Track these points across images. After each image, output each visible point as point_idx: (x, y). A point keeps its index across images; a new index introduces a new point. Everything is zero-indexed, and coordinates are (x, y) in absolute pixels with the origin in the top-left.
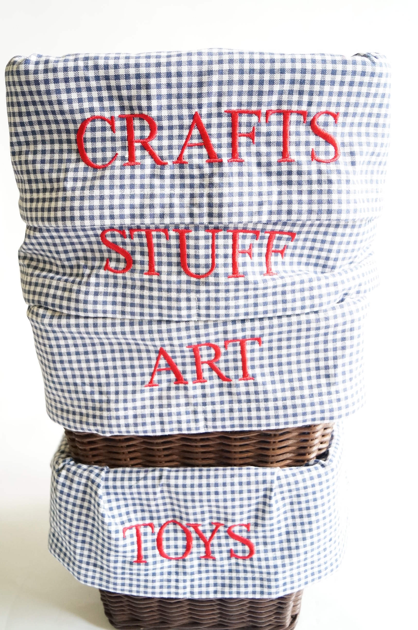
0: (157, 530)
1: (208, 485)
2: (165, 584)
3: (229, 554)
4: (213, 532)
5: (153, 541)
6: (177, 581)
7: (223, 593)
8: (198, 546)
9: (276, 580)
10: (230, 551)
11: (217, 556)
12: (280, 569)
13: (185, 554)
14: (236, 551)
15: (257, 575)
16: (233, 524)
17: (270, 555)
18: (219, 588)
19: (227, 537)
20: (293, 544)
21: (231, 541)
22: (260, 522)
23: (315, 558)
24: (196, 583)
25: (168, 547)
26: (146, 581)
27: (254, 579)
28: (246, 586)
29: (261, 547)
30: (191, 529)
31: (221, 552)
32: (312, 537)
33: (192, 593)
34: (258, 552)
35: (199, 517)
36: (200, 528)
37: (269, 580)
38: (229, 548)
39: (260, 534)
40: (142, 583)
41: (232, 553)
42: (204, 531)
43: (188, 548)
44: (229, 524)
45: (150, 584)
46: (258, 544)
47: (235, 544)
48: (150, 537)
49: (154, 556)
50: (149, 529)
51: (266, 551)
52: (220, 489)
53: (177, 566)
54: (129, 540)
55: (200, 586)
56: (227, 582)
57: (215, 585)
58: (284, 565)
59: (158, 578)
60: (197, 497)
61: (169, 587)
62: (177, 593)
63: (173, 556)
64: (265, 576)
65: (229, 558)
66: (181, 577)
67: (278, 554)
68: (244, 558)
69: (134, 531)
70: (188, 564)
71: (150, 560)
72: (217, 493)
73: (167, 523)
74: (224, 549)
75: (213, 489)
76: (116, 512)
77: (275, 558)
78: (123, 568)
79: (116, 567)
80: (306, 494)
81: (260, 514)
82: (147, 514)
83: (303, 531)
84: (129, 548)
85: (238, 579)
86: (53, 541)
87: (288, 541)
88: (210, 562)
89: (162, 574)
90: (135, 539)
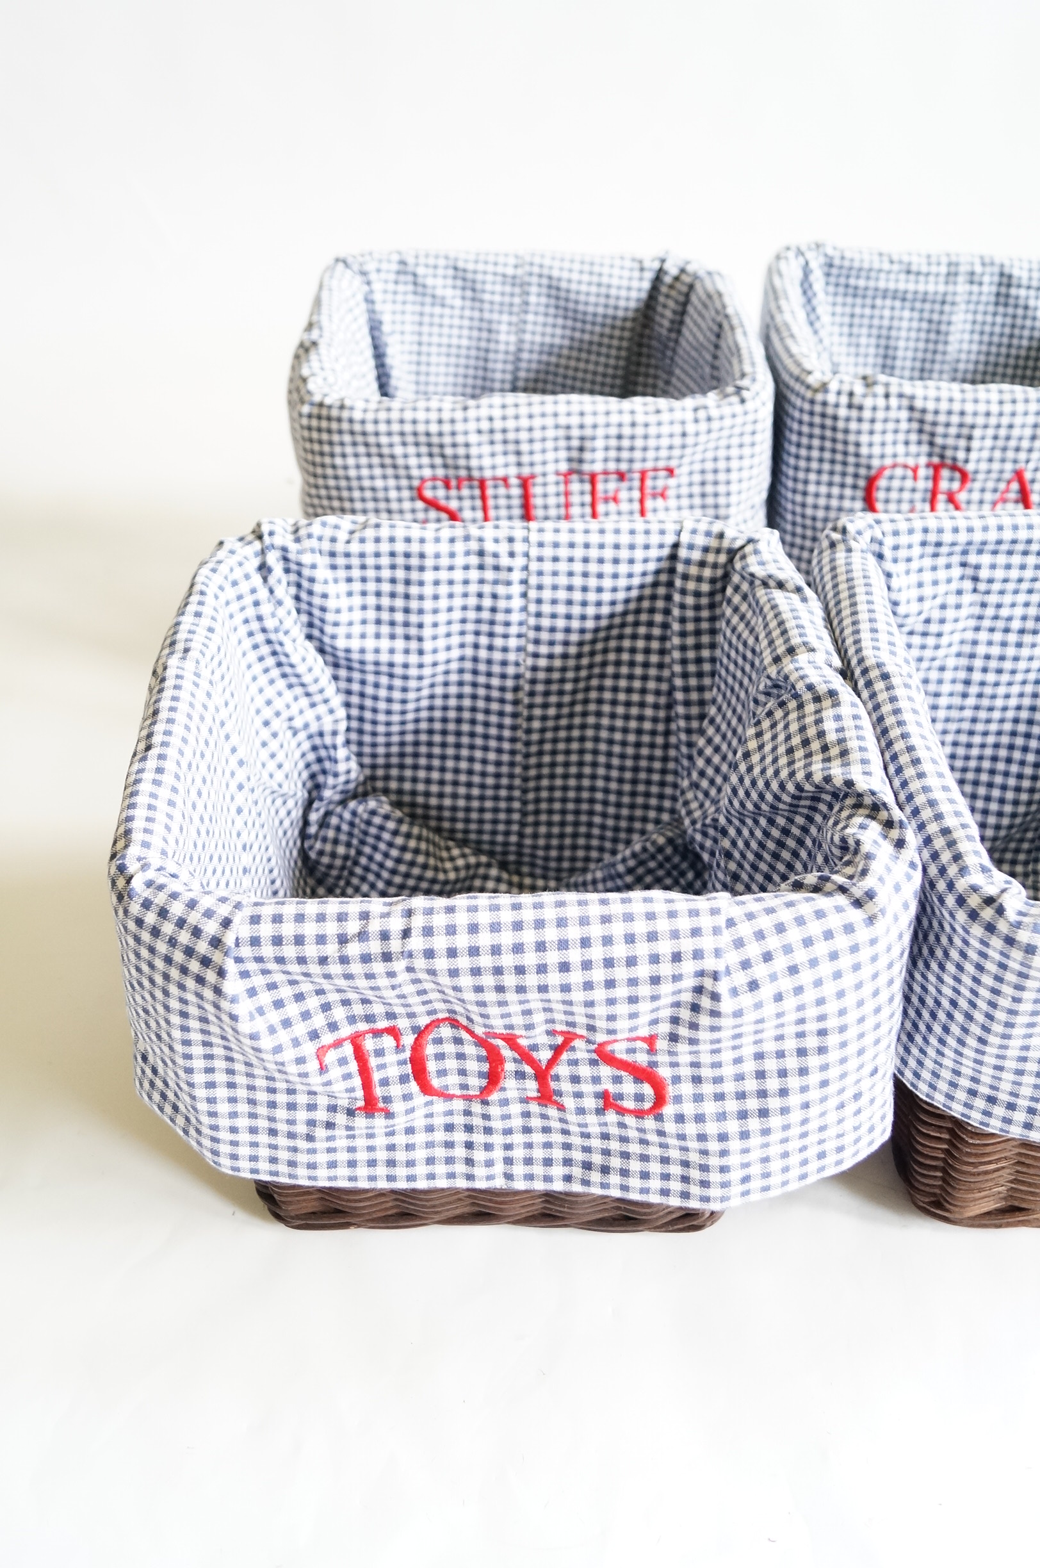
0: (408, 1040)
1: (541, 947)
2: (440, 1153)
3: (601, 1103)
4: (558, 1050)
5: (402, 1063)
6: (469, 1145)
7: (586, 1182)
8: (520, 1075)
9: (723, 1169)
10: (605, 1096)
11: (569, 1103)
12: (734, 1145)
13: (485, 1091)
14: (620, 1097)
15: (674, 1154)
16: (612, 1037)
17: (710, 1108)
18: (577, 1171)
19: (593, 1063)
20: (773, 1084)
21: (606, 1071)
22: (683, 1031)
23: (832, 1117)
24: (519, 1153)
25: (442, 1073)
26: (391, 1148)
27: (665, 1160)
28: (645, 1175)
29: (686, 1089)
30: (500, 1043)
31: (578, 1095)
32: (824, 1068)
33: (509, 1177)
34: (678, 1099)
35: (518, 1020)
36: (523, 1042)
37: (704, 1168)
38: (600, 1088)
39: (684, 1058)
40: (382, 1155)
41: (608, 1101)
42: (535, 1047)
43: (493, 1078)
44: (600, 1038)
45: (401, 1156)
46: (677, 1080)
47: (617, 1080)
48: (391, 1058)
49: (407, 1097)
50: (388, 1041)
51: (698, 1098)
52: (575, 956)
53: (467, 1113)
54: (335, 1072)
55: (528, 1161)
56: (597, 1159)
57: (567, 1162)
58: (744, 1135)
59: (420, 1138)
60: (510, 980)
61: (449, 1161)
62: (470, 1177)
63: (458, 1092)
64: (694, 1157)
65: (600, 1112)
66: (478, 1138)
67: (732, 1106)
68: (639, 1114)
69: (348, 1049)
70: (495, 1111)
71: (397, 1107)
72: (564, 967)
74: (587, 1088)
75: (553, 957)
76: (293, 1010)
77: (722, 1117)
78: (330, 1125)
79: (311, 1123)
80: (813, 963)
81: (685, 1014)
82: (378, 1009)
83: (802, 1052)
84: (339, 1087)
85: (625, 1155)
86: (143, 1072)
87: (761, 1075)
88: (552, 1112)
89: (430, 1129)
90: (353, 1066)
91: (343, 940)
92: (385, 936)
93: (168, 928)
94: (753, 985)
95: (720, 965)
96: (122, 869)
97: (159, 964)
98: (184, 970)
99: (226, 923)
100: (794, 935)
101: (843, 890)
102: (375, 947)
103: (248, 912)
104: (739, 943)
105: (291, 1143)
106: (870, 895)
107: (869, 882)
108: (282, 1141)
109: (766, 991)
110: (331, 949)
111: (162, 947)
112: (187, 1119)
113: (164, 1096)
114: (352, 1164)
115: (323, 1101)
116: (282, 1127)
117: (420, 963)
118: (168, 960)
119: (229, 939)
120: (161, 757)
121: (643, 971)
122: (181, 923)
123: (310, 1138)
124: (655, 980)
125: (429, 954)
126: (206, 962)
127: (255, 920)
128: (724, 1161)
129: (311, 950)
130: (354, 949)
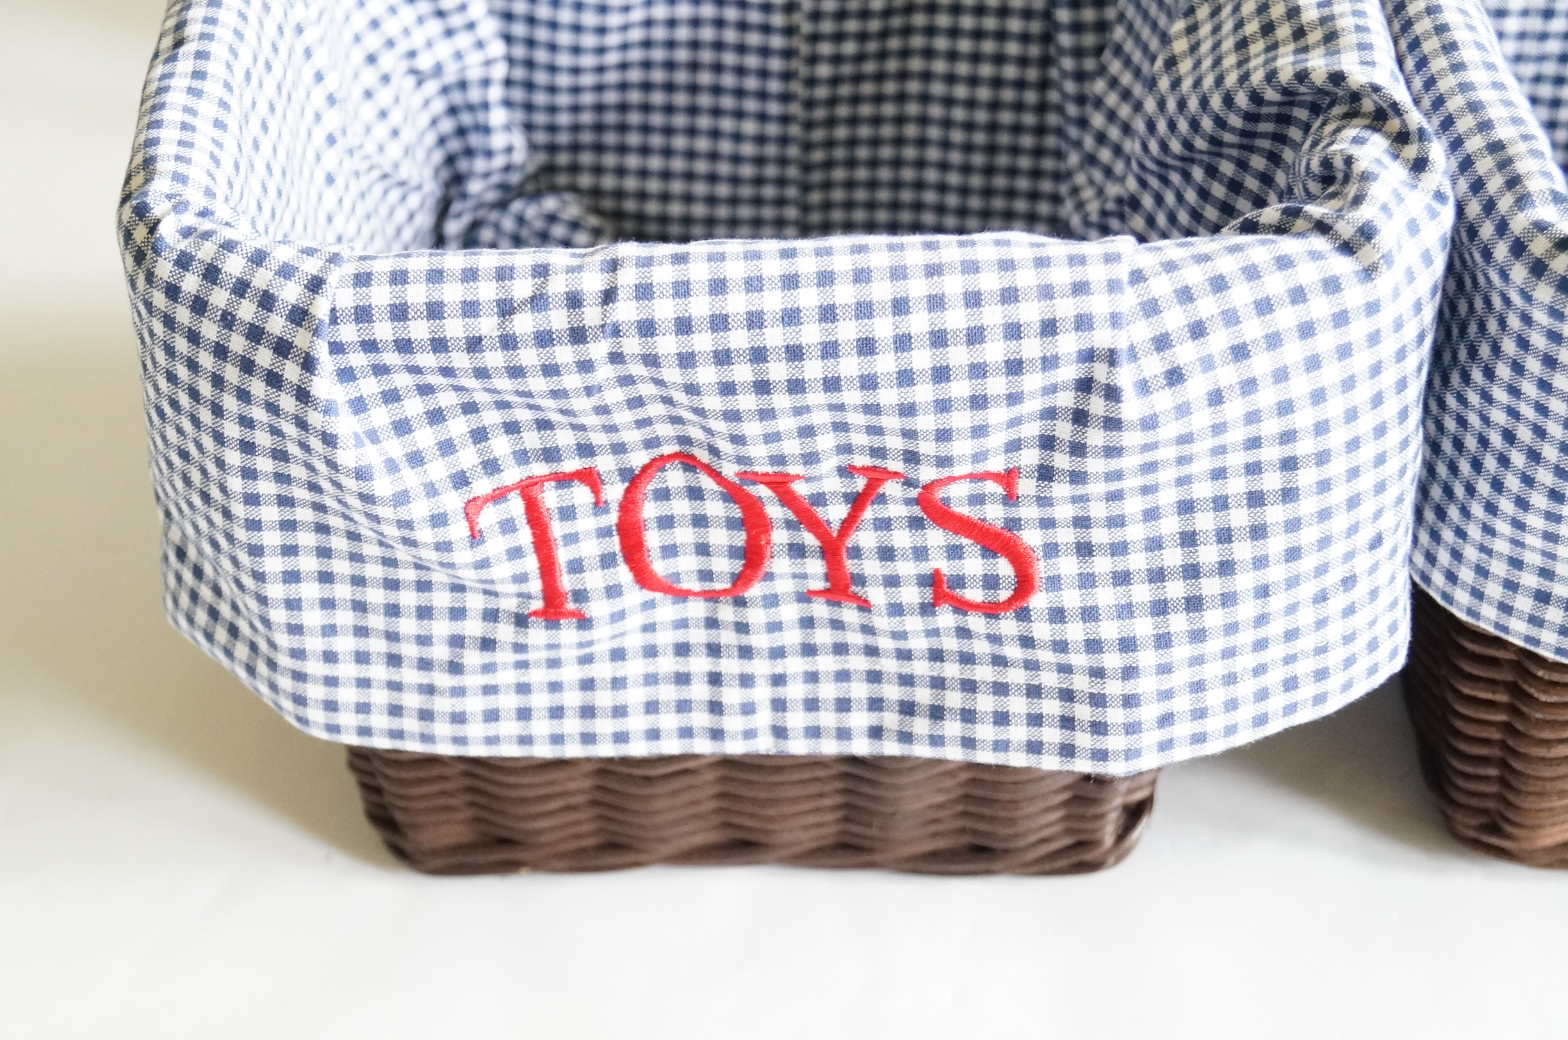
0: (614, 492)
1: (828, 314)
2: (667, 693)
3: (929, 593)
4: (858, 502)
5: (604, 533)
6: (715, 679)
7: (906, 737)
8: (797, 551)
9: (1129, 701)
10: (933, 580)
11: (877, 595)
12: (1147, 658)
13: (741, 580)
14: (960, 581)
15: (1049, 679)
16: (944, 473)
17: (1106, 596)
18: (891, 719)
19: (915, 524)
20: (1208, 554)
21: (936, 537)
22: (1061, 461)
23: (1306, 616)
24: (795, 691)
25: (670, 551)
26: (588, 685)
27: (1034, 691)
28: (1002, 719)
29: (1068, 565)
30: (763, 492)
31: (892, 582)
32: (1293, 525)
33: (780, 732)
34: (1054, 583)
35: (792, 447)
36: (801, 489)
37: (1098, 701)
38: (926, 568)
39: (1064, 512)
40: (572, 699)
41: (940, 589)
42: (820, 499)
43: (753, 558)
44: (927, 473)
45: (603, 699)
46: (1052, 550)
47: (955, 553)
48: (586, 523)
49: (613, 591)
50: (581, 494)
51: (1087, 581)
52: (883, 328)
53: (712, 623)
54: (496, 545)
55: (812, 705)
56: (923, 696)
57: (876, 704)
58: (1163, 641)
59: (635, 668)
60: (778, 371)
61: (683, 706)
62: (717, 734)
63: (696, 586)
64: (1081, 683)
65: (927, 609)
66: (730, 666)
67: (1142, 593)
68: (991, 610)
69: (516, 506)
70: (756, 616)
71: (597, 608)
72: (867, 346)
73: (657, 464)
74: (906, 568)
75: (847, 331)
76: (425, 437)
77: (1126, 611)
78: (487, 644)
79: (457, 641)
80: (1273, 341)
81: (1064, 430)
82: (564, 438)
83: (1256, 499)
84: (502, 571)
85: (969, 686)
86: (179, 578)
87: (1189, 539)
88: (850, 614)
89: (651, 652)
90: (525, 536)
91: (506, 309)
92: (574, 301)
93: (219, 298)
94: (1175, 376)
95: (1120, 341)
96: (141, 211)
97: (206, 360)
98: (247, 366)
99: (315, 285)
100: (1241, 295)
101: (1322, 227)
102: (558, 319)
103: (350, 269)
104: (1151, 308)
105: (423, 678)
106: (1367, 233)
107: (1366, 213)
108: (410, 675)
109: (1196, 387)
110: (488, 325)
111: (210, 330)
112: (254, 647)
113: (214, 614)
114: (524, 714)
115: (475, 602)
116: (409, 650)
117: (632, 345)
118: (221, 352)
119: (321, 309)
120: (200, 55)
121: (995, 351)
122: (241, 288)
123: (455, 668)
124: (1015, 367)
125: (647, 328)
126: (282, 348)
127: (362, 280)
128: (1130, 687)
129: (454, 328)
130: (524, 324)
